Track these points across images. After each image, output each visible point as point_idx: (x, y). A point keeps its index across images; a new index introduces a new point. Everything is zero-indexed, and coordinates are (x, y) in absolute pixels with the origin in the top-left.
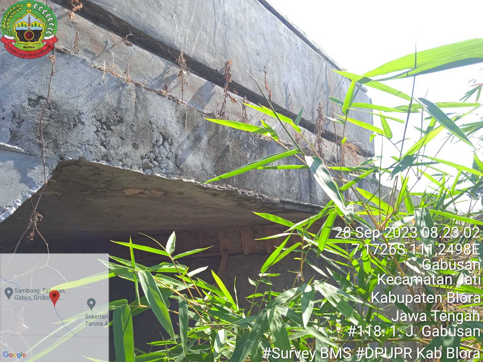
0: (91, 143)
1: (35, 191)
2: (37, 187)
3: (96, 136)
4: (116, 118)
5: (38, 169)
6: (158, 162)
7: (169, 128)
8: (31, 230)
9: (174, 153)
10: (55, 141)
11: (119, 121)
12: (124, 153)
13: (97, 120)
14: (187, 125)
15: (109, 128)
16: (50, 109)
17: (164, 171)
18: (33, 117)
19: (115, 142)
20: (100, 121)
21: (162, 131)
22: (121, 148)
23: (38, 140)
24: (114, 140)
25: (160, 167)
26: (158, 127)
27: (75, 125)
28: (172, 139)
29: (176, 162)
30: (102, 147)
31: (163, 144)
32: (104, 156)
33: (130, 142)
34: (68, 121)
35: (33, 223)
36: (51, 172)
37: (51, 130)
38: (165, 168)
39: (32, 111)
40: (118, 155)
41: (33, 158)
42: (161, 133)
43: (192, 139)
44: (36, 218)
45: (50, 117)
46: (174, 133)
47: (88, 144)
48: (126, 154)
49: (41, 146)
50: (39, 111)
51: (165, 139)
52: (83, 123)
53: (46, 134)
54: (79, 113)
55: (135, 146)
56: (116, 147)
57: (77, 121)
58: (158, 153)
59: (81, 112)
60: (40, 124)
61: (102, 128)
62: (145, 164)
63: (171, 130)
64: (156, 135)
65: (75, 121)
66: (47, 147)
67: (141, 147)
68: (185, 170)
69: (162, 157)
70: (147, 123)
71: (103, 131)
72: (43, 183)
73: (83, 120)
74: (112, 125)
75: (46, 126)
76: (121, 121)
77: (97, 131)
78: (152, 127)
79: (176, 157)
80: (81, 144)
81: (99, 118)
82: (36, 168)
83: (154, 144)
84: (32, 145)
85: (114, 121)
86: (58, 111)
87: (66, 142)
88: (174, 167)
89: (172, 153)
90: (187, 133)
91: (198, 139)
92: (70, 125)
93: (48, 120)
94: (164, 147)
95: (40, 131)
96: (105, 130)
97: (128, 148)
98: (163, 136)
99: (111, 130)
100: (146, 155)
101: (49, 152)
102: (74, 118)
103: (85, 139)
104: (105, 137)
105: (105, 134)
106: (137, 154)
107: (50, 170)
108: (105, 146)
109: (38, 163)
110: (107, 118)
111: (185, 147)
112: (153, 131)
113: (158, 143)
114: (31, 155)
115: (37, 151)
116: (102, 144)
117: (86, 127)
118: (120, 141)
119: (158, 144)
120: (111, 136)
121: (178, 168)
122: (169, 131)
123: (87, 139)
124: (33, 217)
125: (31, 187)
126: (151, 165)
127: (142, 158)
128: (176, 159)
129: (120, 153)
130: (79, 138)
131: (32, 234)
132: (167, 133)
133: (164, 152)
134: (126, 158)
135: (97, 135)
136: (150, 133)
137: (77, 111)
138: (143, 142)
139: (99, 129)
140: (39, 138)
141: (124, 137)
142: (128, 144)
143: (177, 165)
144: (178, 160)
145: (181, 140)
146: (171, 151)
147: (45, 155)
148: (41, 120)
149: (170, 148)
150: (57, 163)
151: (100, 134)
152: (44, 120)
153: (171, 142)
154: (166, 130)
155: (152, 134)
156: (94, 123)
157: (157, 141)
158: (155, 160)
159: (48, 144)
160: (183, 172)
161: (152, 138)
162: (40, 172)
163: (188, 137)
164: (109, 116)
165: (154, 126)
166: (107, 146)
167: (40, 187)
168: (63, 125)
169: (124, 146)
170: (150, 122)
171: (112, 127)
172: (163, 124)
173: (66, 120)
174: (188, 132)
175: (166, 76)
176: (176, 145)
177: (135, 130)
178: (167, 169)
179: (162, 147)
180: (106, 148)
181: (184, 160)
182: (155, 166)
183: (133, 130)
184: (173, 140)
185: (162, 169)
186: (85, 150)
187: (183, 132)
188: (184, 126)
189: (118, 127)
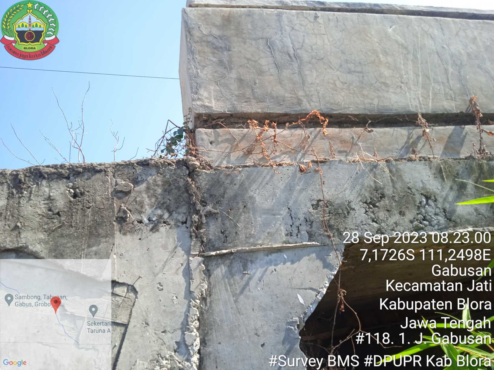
0: (364, 223)
1: (335, 273)
2: (336, 269)
3: (366, 216)
4: (377, 195)
5: (332, 255)
6: (427, 221)
7: (428, 186)
8: (341, 303)
9: (441, 208)
10: (338, 230)
11: (381, 198)
12: (394, 223)
13: (364, 203)
14: (446, 177)
15: (375, 206)
16: (327, 207)
17: (436, 227)
18: (318, 217)
19: (384, 216)
20: (366, 203)
21: (422, 192)
22: (390, 219)
23: (326, 233)
24: (382, 215)
25: (431, 225)
26: (417, 190)
27: (348, 213)
28: (434, 196)
29: (446, 216)
30: (374, 223)
31: (427, 203)
32: (378, 231)
33: (396, 212)
34: (343, 211)
35: (341, 298)
36: (342, 254)
37: (332, 222)
38: (436, 224)
39: (317, 213)
40: (389, 226)
41: (326, 247)
42: (422, 194)
43: (456, 188)
44: (342, 293)
45: (329, 213)
46: (435, 190)
47: (363, 225)
48: (396, 223)
49: (329, 237)
50: (320, 211)
51: (428, 198)
52: (354, 209)
53: (330, 227)
54: (349, 202)
55: (402, 213)
56: (386, 219)
57: (349, 209)
58: (426, 213)
59: (350, 201)
60: (324, 220)
61: (370, 208)
62: (416, 226)
63: (431, 188)
64: (418, 198)
65: (348, 209)
66: (334, 236)
67: (407, 213)
68: (458, 221)
69: (430, 216)
70: (406, 189)
71: (371, 210)
72: (339, 265)
73: (353, 207)
74: (376, 203)
75: (329, 221)
76: (383, 196)
77: (366, 211)
78: (412, 192)
79: (445, 211)
80: (357, 226)
81: (365, 200)
82: (331, 254)
83: (418, 206)
84: (323, 238)
85: (377, 198)
86: (333, 206)
87: (346, 228)
88: (445, 221)
89: (439, 208)
90: (449, 185)
91: (462, 187)
92: (344, 214)
93: (329, 216)
94: (429, 205)
95: (326, 226)
96: (372, 208)
97: (396, 217)
98: (425, 196)
99: (377, 207)
100: (414, 218)
101: (336, 240)
102: (346, 208)
103: (359, 222)
104: (374, 214)
105: (373, 212)
106: (405, 220)
107: (341, 253)
108: (376, 222)
109: (331, 250)
110: (371, 198)
111: (450, 199)
112: (414, 195)
113: (422, 203)
114: (325, 245)
115: (327, 241)
116: (373, 221)
117: (357, 211)
118: (387, 213)
119: (422, 205)
120: (378, 212)
121: (450, 220)
122: (430, 190)
123: (360, 221)
124: (339, 293)
125: (331, 270)
126: (421, 225)
127: (412, 222)
128: (445, 212)
129: (391, 223)
130: (354, 222)
131: (342, 307)
132: (428, 192)
133: (430, 210)
134: (396, 226)
135: (367, 214)
136: (412, 198)
137: (346, 201)
138: (407, 207)
139: (368, 210)
140: (327, 231)
141: (389, 209)
142: (395, 215)
143: (448, 219)
144: (448, 213)
145: (444, 194)
146: (437, 207)
147: (334, 243)
148: (324, 218)
149: (435, 205)
150: (344, 246)
151: (369, 213)
152: (326, 216)
153: (435, 198)
154: (426, 189)
155: (414, 198)
156: (362, 206)
157: (420, 203)
158: (424, 220)
159: (333, 234)
160: (456, 223)
161: (415, 201)
162: (334, 257)
163: (451, 188)
164: (372, 196)
165: (413, 190)
166: (378, 222)
167: (338, 269)
168: (340, 216)
169: (392, 217)
170: (409, 188)
171: (377, 204)
172: (421, 185)
173: (340, 211)
174: (448, 183)
175: (411, 141)
176: (440, 200)
177: (397, 200)
178: (439, 225)
179: (427, 206)
180: (377, 223)
181: (453, 211)
182: (426, 226)
183: (396, 201)
184: (436, 196)
185: (434, 226)
186: (362, 230)
187: (444, 186)
188: (443, 179)
189: (382, 203)
